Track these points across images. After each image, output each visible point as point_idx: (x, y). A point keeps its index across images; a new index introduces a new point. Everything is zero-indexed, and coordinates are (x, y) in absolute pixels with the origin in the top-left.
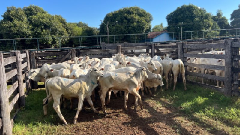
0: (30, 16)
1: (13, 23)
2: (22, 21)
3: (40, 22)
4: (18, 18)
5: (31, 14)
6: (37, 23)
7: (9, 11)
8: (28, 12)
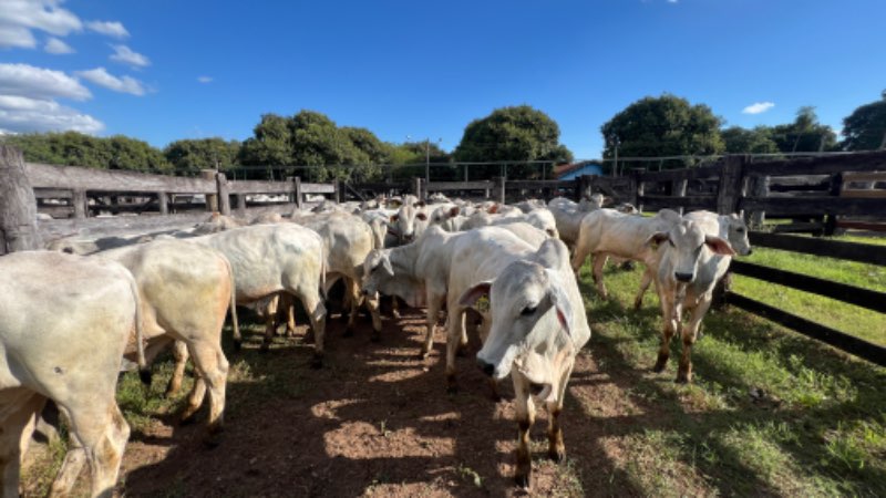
3: (308, 141)
4: (272, 134)
5: (299, 127)
6: (302, 142)
8: (294, 123)
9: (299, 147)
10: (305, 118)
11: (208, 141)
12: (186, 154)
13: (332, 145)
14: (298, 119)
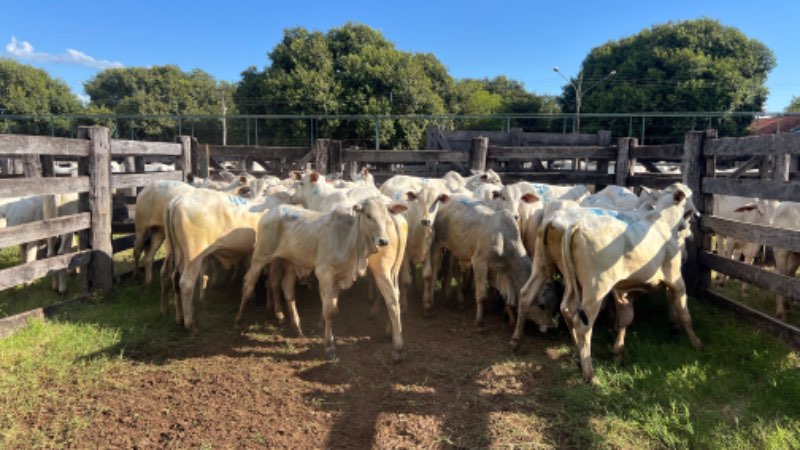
0: (343, 57)
1: (292, 75)
2: (318, 70)
3: (367, 73)
4: (307, 61)
5: (346, 51)
6: (356, 75)
7: (287, 41)
8: (338, 44)
9: (351, 83)
10: (353, 35)
11: (163, 71)
12: (129, 91)
13: (405, 81)
14: (343, 37)
